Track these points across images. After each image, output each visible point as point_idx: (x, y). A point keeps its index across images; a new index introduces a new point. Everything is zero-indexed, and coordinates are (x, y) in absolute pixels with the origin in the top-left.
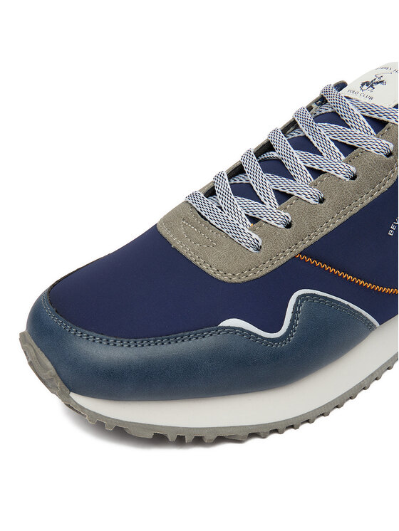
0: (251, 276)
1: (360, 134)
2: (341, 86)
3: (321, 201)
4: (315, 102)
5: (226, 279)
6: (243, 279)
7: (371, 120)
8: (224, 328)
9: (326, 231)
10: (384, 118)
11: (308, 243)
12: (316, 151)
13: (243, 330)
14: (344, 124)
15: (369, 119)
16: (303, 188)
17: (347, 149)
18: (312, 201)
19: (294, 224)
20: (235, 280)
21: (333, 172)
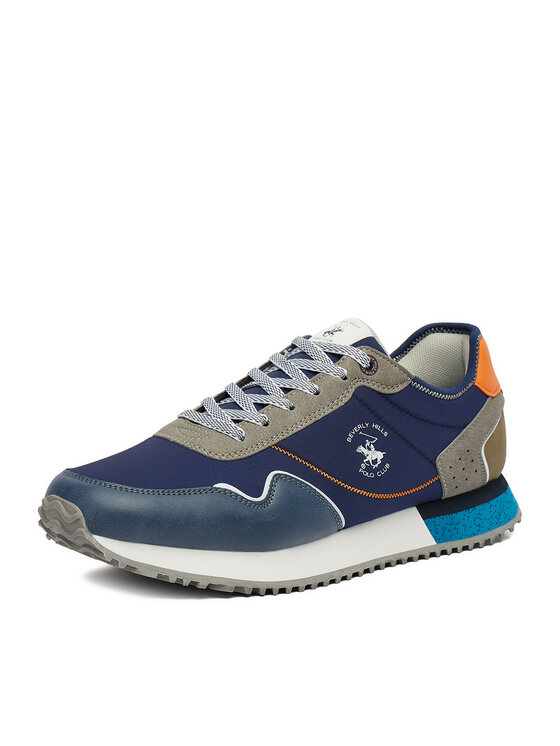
0: (236, 457)
1: (323, 364)
2: (309, 337)
3: (292, 408)
4: (287, 349)
5: (217, 457)
6: (230, 458)
7: (330, 355)
8: (217, 489)
9: (295, 430)
10: (340, 352)
11: (281, 438)
12: (288, 377)
13: (231, 492)
14: (310, 358)
15: (328, 354)
16: (277, 399)
17: (311, 374)
18: (284, 407)
19: (270, 423)
20: (223, 458)
21: (300, 388)
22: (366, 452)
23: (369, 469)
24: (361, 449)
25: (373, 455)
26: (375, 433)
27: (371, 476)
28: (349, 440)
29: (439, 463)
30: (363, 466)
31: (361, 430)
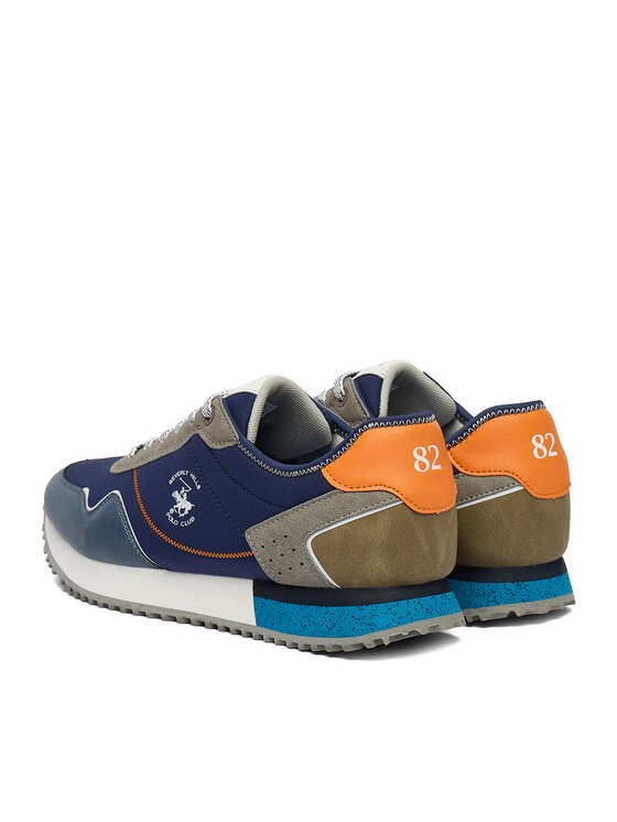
9: (150, 460)
11: (141, 464)
13: (84, 497)
22: (178, 498)
23: (175, 515)
24: (176, 494)
25: (183, 504)
26: (191, 482)
27: (176, 523)
28: (171, 482)
29: (248, 537)
30: (172, 511)
31: (182, 476)
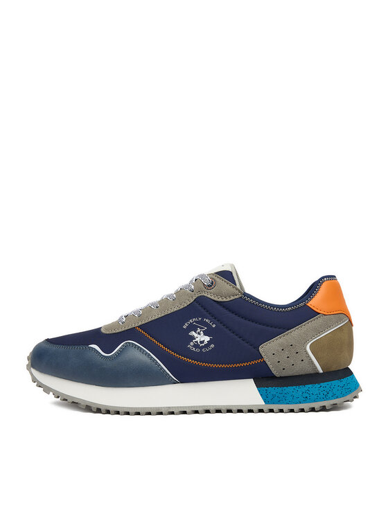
3: (157, 307)
11: (143, 323)
13: (95, 350)
19: (142, 315)
22: (196, 335)
23: (196, 346)
24: (193, 333)
25: (201, 338)
26: (206, 324)
27: (198, 350)
28: (185, 327)
29: (261, 350)
30: (192, 344)
31: (195, 321)
